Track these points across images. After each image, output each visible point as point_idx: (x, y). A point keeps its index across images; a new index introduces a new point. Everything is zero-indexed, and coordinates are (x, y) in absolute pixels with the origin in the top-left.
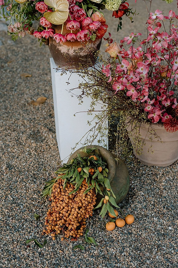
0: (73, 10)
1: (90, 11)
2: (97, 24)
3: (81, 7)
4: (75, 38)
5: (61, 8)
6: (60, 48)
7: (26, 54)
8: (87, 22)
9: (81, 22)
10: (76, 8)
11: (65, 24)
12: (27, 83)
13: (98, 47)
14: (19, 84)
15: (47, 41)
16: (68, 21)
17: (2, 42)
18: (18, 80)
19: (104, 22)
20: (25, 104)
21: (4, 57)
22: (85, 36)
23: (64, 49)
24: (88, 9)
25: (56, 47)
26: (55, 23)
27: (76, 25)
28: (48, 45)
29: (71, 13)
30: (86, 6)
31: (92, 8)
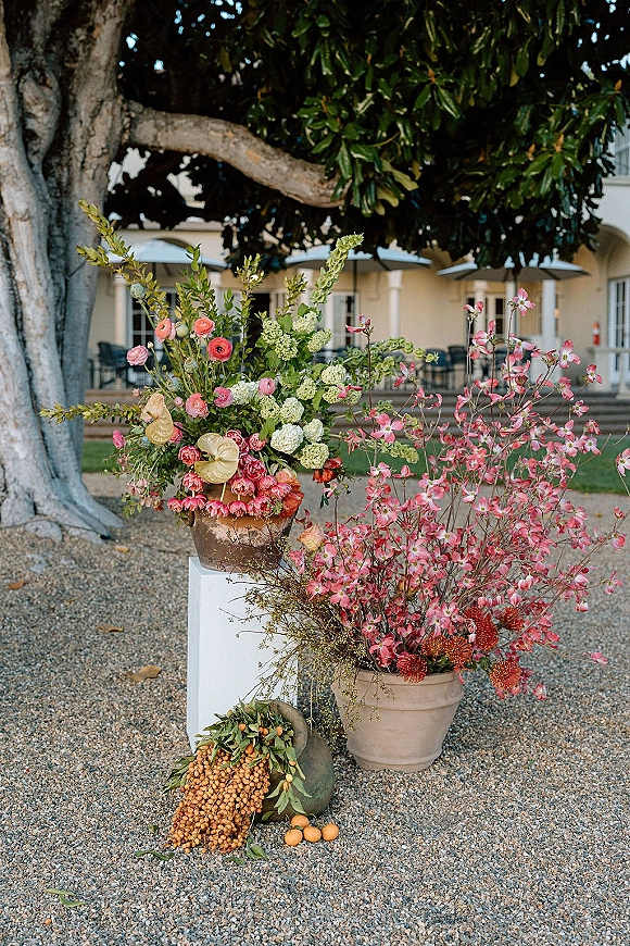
0: (244, 462)
1: (274, 467)
2: (284, 488)
3: (258, 458)
4: (244, 509)
5: (224, 456)
6: (215, 530)
7: (108, 588)
8: (266, 483)
9: (256, 483)
10: (250, 459)
11: (229, 483)
12: (112, 643)
13: (286, 532)
14: (94, 644)
15: (189, 516)
16: (235, 478)
17: (47, 561)
18: (90, 637)
19: (298, 487)
20: (111, 679)
21: (55, 590)
22: (264, 506)
23: (221, 532)
24: (270, 462)
25: (206, 527)
26: (213, 481)
27: (248, 485)
28: (192, 526)
29: (241, 467)
30: (266, 458)
31: (276, 462)
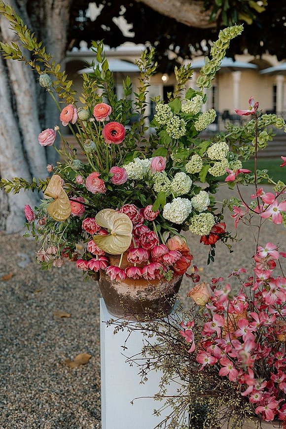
0: (139, 233)
1: (166, 235)
2: (175, 255)
3: (152, 229)
4: (140, 274)
5: (120, 230)
6: (116, 287)
8: (159, 251)
9: (150, 252)
10: (144, 230)
11: (127, 253)
12: (62, 327)
14: (49, 328)
15: (97, 275)
16: (131, 249)
17: (30, 258)
18: (48, 322)
19: (187, 252)
20: (55, 365)
21: (31, 282)
22: (156, 272)
23: (122, 289)
24: (163, 231)
25: (109, 284)
26: (110, 252)
27: (142, 256)
28: (98, 280)
29: (136, 236)
30: (159, 227)
31: (168, 230)
